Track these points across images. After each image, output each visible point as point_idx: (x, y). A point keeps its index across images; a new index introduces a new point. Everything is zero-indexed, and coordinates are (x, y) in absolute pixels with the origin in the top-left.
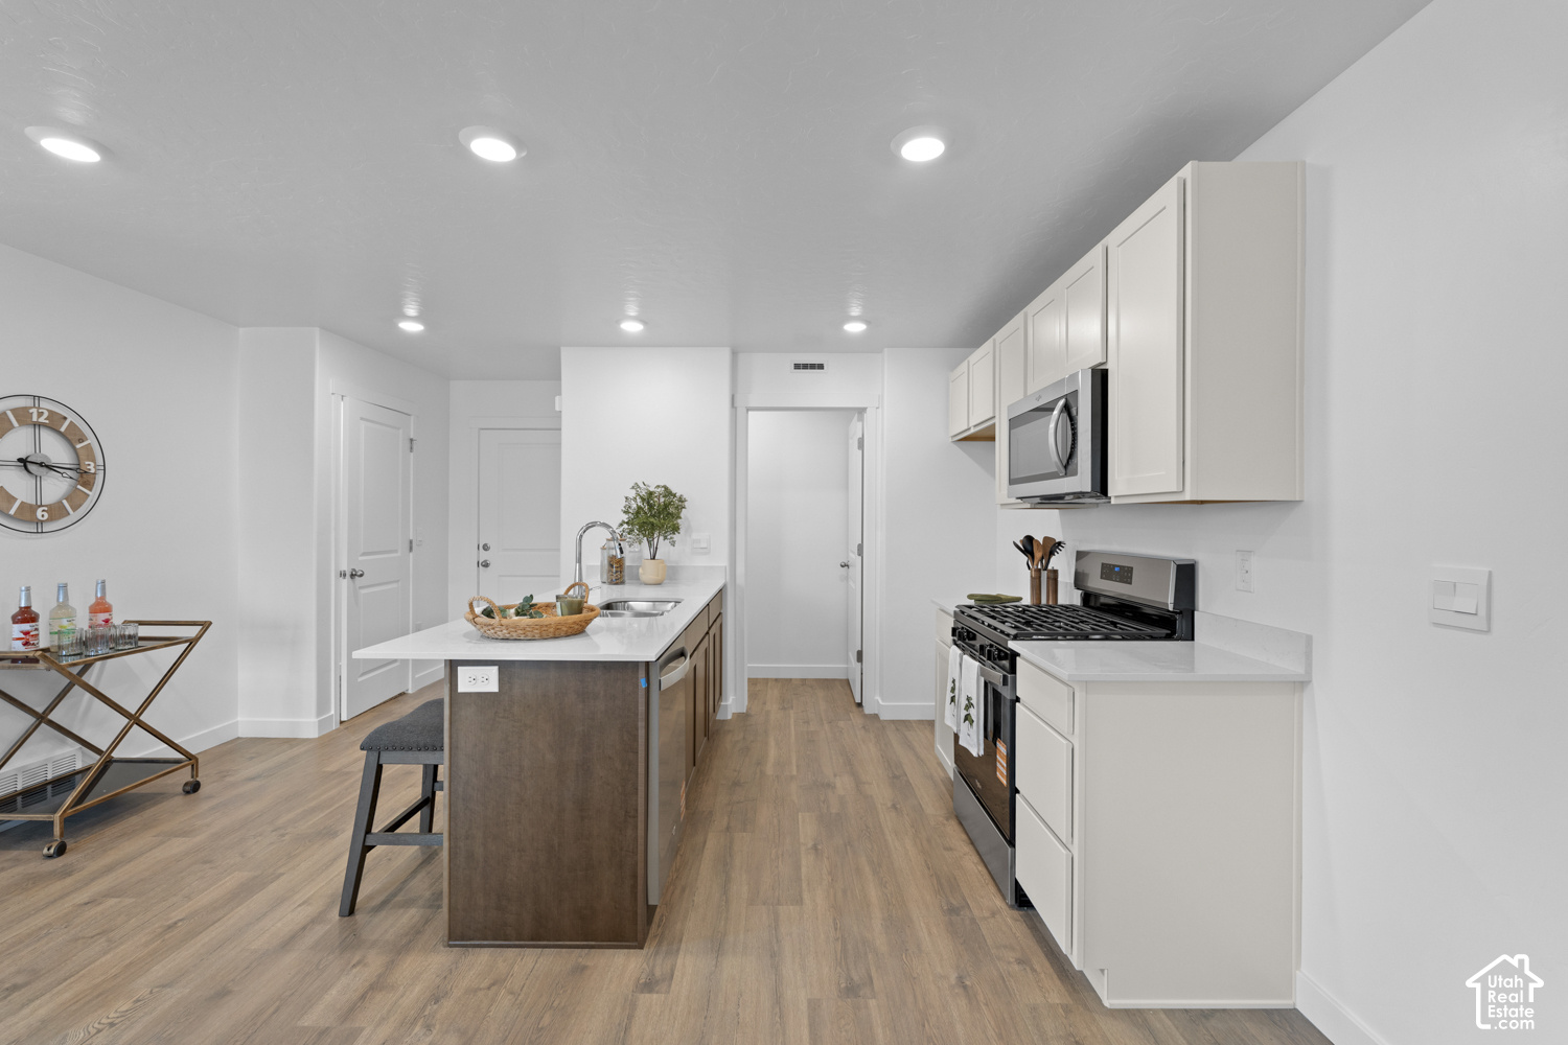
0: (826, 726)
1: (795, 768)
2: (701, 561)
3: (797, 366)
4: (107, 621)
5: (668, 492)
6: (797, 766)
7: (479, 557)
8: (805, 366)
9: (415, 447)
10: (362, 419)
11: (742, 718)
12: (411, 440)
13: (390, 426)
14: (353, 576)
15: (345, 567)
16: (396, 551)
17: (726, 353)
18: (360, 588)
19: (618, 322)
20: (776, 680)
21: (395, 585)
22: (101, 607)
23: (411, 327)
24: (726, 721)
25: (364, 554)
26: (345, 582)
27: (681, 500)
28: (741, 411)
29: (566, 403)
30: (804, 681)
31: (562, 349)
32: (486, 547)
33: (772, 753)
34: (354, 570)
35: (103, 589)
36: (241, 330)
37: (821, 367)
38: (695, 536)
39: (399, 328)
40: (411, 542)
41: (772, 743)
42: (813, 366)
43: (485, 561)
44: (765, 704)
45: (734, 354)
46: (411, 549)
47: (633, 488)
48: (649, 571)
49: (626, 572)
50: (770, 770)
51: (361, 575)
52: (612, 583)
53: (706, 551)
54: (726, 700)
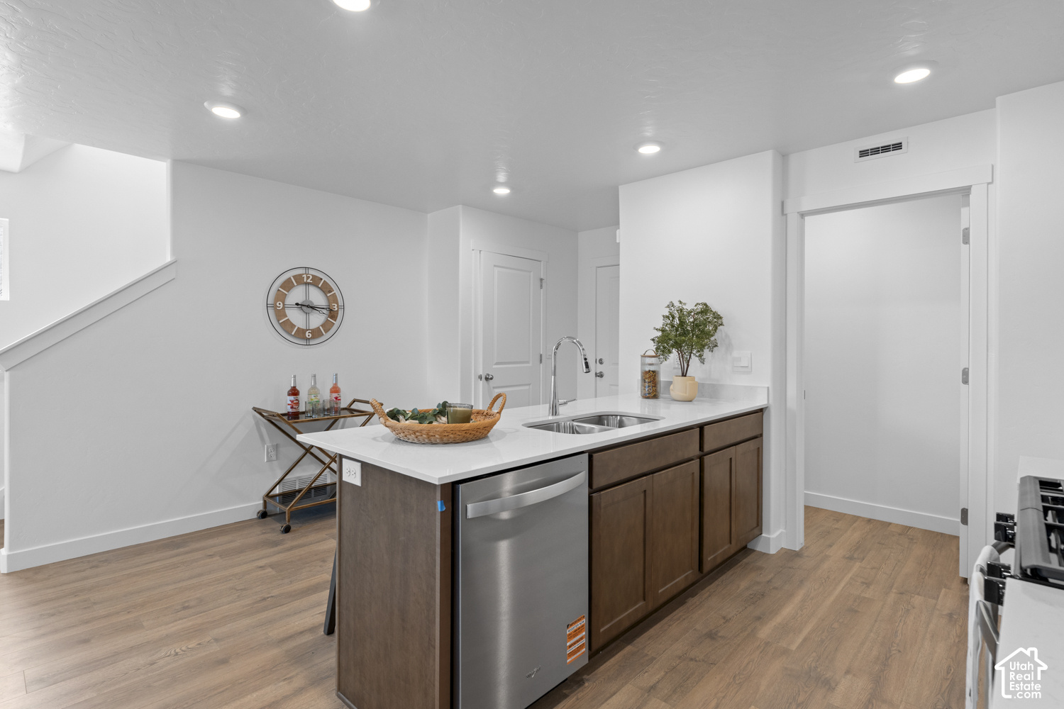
0: (892, 597)
1: (799, 640)
2: (742, 381)
3: (863, 153)
4: (336, 398)
5: (706, 310)
6: (805, 640)
7: (596, 369)
8: (876, 151)
9: (544, 285)
10: (495, 266)
11: (790, 556)
12: (541, 280)
13: (521, 270)
14: (487, 379)
15: (481, 372)
16: (528, 362)
17: (768, 158)
18: (494, 388)
19: (636, 147)
20: (869, 521)
21: (527, 387)
22: (335, 390)
23: (502, 191)
24: (768, 554)
25: (497, 364)
26: (481, 383)
27: (719, 317)
28: (793, 219)
29: (622, 235)
30: (906, 530)
31: (620, 187)
32: (601, 362)
33: (788, 610)
34: (488, 375)
35: (336, 378)
36: (429, 215)
37: (898, 146)
38: (735, 354)
39: (493, 193)
40: (541, 356)
41: (798, 599)
42: (886, 149)
43: (601, 372)
44: (831, 546)
45: (783, 157)
46: (541, 361)
47: (668, 306)
48: (679, 387)
49: (661, 387)
50: (765, 632)
51: (491, 379)
52: (645, 397)
53: (747, 370)
54: (769, 533)
